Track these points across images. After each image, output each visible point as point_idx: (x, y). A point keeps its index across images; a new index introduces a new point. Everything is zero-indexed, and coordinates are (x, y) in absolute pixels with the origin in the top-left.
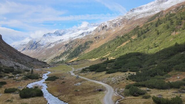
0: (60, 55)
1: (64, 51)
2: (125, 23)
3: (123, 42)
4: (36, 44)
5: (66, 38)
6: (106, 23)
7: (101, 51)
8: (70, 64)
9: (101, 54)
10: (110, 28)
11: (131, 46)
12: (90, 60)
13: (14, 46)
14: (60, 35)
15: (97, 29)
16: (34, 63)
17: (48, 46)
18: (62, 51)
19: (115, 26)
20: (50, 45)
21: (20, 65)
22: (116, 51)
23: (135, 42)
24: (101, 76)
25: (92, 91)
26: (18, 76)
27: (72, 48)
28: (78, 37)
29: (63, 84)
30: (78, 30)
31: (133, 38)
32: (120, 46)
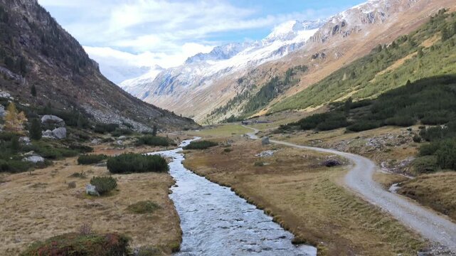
0: (225, 104)
1: (235, 95)
2: (401, 9)
3: (395, 58)
4: (171, 81)
5: (240, 62)
6: (343, 15)
7: (330, 87)
8: (250, 121)
9: (329, 95)
10: (355, 29)
11: (420, 67)
12: (301, 110)
13: (126, 87)
14: (226, 57)
15: (317, 34)
16: (166, 119)
17: (196, 86)
18: (231, 95)
19: (371, 22)
20: (201, 82)
21: (134, 124)
22: (372, 85)
23: (434, 54)
24: (331, 137)
25: (305, 165)
26: (123, 140)
27: (254, 86)
28: (269, 60)
29: (227, 153)
30: (270, 42)
31: (427, 44)
32: (384, 71)
